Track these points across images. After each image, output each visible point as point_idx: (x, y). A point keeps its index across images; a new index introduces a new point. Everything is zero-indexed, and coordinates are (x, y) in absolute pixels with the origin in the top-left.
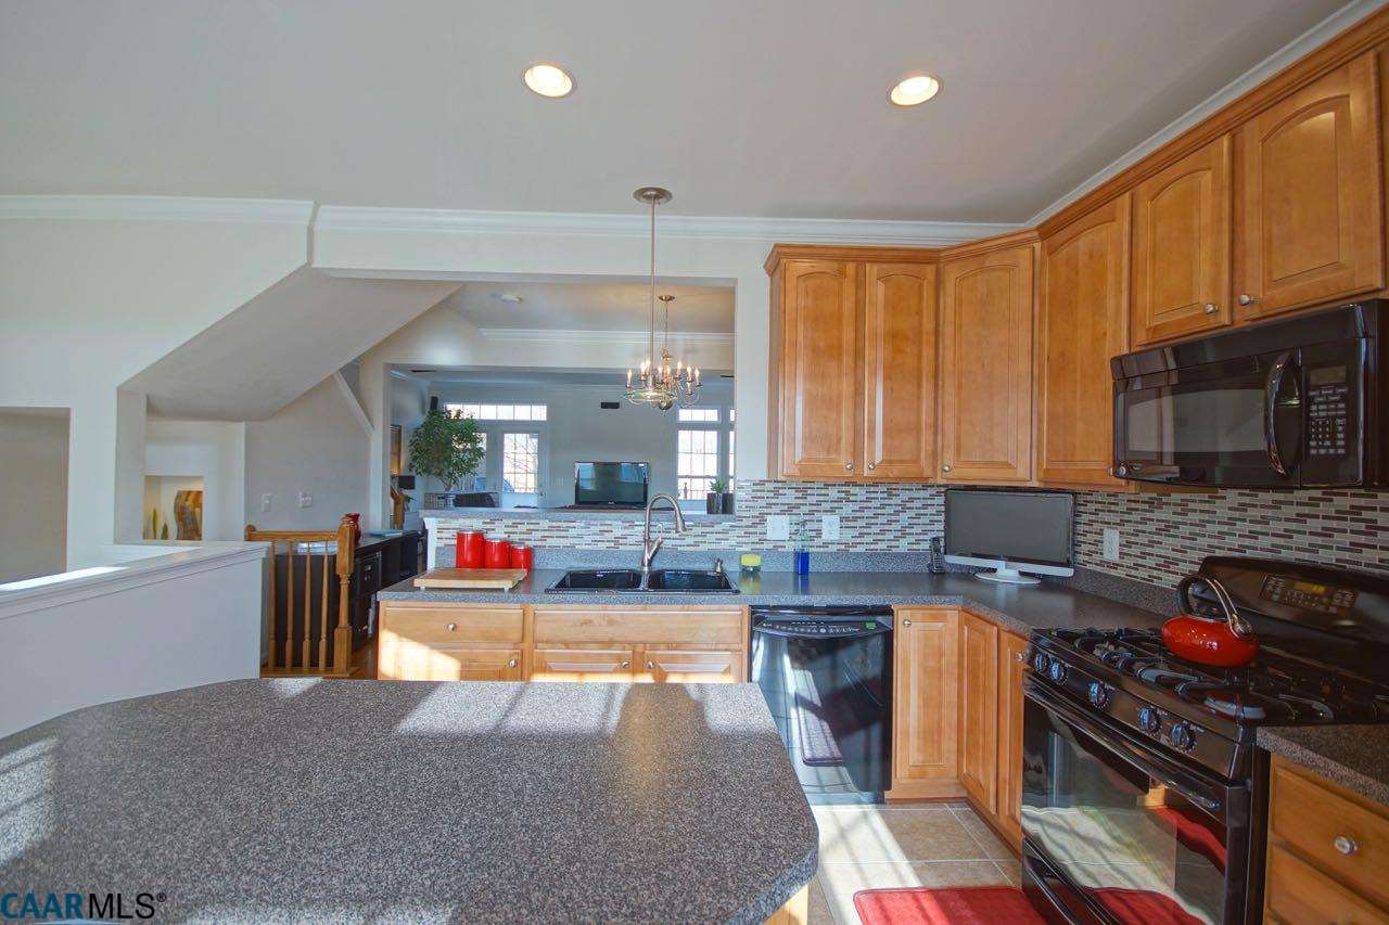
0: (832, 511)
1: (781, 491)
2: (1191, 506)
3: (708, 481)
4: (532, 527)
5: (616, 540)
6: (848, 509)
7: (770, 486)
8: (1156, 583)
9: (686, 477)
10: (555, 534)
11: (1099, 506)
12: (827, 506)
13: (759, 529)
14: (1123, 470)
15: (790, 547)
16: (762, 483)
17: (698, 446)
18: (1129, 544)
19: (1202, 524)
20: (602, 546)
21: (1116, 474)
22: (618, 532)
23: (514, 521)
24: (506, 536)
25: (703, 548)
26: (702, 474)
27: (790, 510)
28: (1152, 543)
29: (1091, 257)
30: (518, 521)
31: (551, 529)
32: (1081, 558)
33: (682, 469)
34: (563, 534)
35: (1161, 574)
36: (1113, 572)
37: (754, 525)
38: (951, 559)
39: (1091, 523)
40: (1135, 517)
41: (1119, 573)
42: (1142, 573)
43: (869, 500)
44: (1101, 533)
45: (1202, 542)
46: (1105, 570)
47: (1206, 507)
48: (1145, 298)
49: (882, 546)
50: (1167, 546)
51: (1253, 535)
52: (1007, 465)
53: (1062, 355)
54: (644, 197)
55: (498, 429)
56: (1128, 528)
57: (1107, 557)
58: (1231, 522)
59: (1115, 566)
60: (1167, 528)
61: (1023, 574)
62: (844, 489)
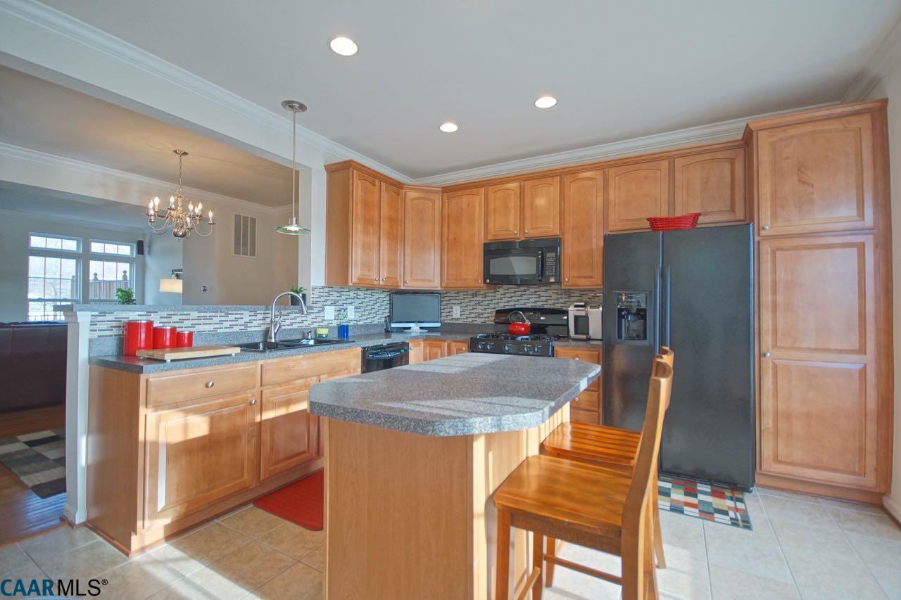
0: (351, 303)
1: (331, 293)
2: (488, 295)
4: (184, 317)
5: (245, 325)
6: (358, 302)
7: (326, 290)
8: (475, 322)
10: (203, 321)
11: (451, 298)
12: (349, 301)
13: (321, 314)
14: (488, 281)
15: (335, 324)
16: (323, 288)
18: (464, 311)
19: (492, 300)
20: (236, 329)
21: (485, 282)
22: (246, 319)
23: (168, 313)
24: (161, 325)
25: (295, 326)
27: (334, 303)
28: (473, 309)
29: (468, 205)
30: (172, 313)
31: (199, 318)
32: (442, 319)
34: (207, 321)
35: (477, 319)
36: (457, 322)
37: (319, 312)
38: (393, 325)
39: (447, 305)
40: (467, 300)
41: (460, 321)
42: (470, 320)
43: (365, 298)
44: (452, 308)
45: (492, 306)
46: (454, 321)
47: (493, 295)
48: (491, 225)
49: (369, 321)
50: (479, 309)
51: (508, 302)
52: (430, 281)
53: (455, 239)
54: (290, 106)
56: (463, 305)
57: (455, 316)
58: (501, 298)
59: (458, 319)
60: (479, 303)
61: (421, 328)
62: (356, 292)
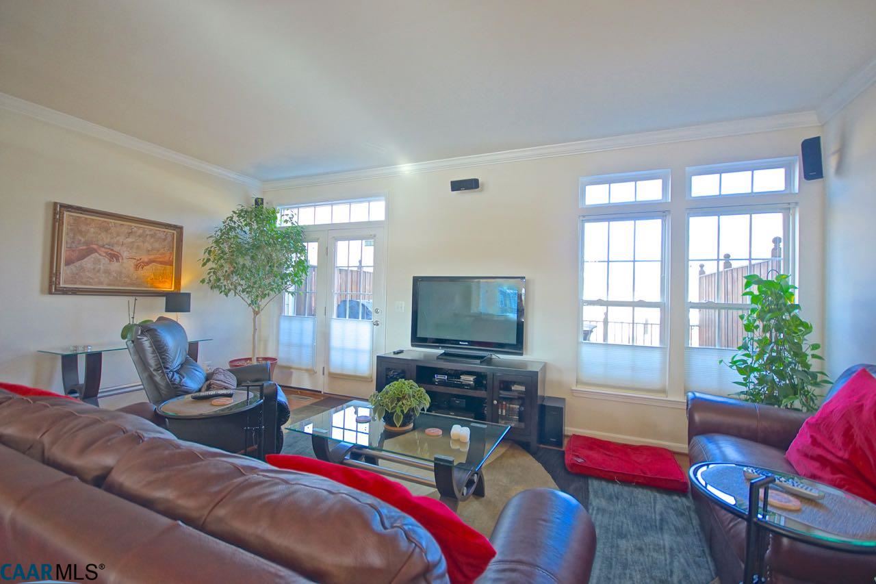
3: (642, 314)
9: (599, 303)
17: (621, 249)
26: (630, 299)
33: (592, 287)
55: (332, 234)
